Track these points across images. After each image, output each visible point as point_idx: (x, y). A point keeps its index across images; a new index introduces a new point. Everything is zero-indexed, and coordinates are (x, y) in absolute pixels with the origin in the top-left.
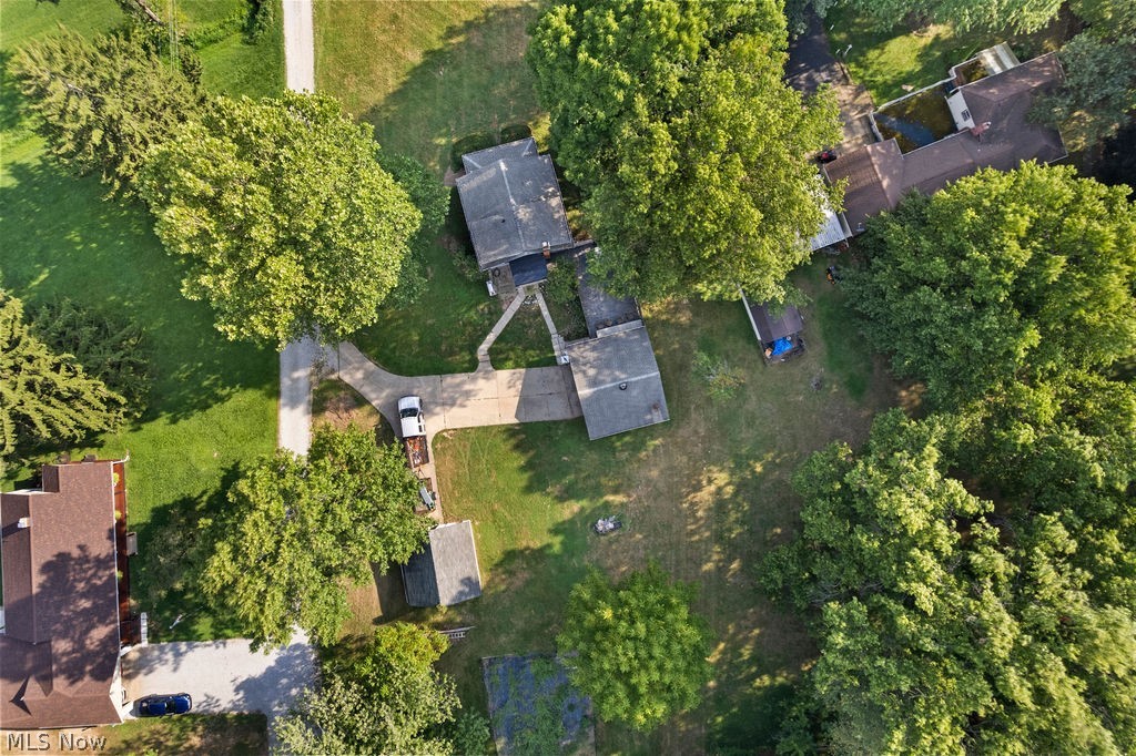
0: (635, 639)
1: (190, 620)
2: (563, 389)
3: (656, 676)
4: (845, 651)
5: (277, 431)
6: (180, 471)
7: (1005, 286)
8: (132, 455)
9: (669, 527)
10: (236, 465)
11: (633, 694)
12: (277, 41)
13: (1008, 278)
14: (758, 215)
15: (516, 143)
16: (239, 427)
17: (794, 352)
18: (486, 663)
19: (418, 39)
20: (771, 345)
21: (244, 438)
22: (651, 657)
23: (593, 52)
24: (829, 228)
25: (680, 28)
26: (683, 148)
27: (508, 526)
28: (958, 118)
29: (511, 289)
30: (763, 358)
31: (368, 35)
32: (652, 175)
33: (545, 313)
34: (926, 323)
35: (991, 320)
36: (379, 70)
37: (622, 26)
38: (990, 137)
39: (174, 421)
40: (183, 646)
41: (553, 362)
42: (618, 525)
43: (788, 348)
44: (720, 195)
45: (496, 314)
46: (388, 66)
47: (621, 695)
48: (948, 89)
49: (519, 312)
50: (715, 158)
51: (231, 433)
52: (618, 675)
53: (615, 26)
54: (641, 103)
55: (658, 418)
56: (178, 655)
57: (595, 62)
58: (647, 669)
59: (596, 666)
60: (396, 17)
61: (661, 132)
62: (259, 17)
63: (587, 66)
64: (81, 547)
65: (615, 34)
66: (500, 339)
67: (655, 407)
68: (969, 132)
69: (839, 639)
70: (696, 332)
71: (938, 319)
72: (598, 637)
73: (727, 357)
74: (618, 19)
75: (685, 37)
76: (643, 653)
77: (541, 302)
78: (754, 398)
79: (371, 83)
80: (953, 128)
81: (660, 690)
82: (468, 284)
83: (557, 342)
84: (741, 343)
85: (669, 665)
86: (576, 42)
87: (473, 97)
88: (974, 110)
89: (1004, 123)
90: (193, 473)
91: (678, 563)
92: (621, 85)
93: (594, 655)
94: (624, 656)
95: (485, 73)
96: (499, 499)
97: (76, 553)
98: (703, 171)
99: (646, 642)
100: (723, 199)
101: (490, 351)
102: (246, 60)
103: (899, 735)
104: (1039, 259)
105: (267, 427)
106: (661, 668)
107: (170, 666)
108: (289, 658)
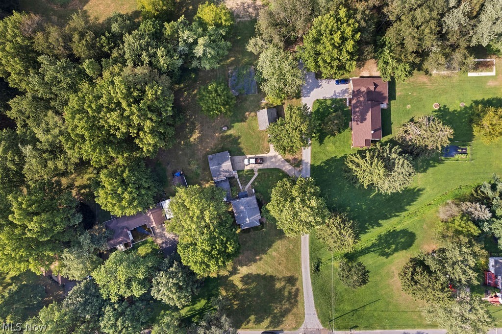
0: (216, 104)
1: (332, 104)
2: (235, 164)
3: (211, 96)
4: (168, 106)
5: (311, 154)
6: (337, 144)
7: (130, 187)
8: (350, 148)
9: (208, 127)
10: (321, 144)
11: (216, 91)
12: (312, 259)
13: (129, 189)
14: (186, 204)
15: (246, 228)
16: (321, 155)
17: (175, 173)
18: (257, 92)
19: (273, 258)
20: (181, 175)
21: (320, 152)
22: (212, 100)
23: (222, 240)
24: (166, 204)
25: (203, 243)
26: (203, 217)
27: (250, 128)
28: (130, 233)
29: (249, 190)
30: (183, 172)
31: (287, 260)
32: (210, 211)
33: (239, 184)
34: (147, 179)
35: (133, 179)
36: (284, 250)
37: (215, 246)
38: (123, 228)
39: (336, 157)
40: (334, 97)
41: (238, 171)
42: (221, 128)
43: (176, 174)
44: (194, 207)
45: (253, 184)
46: (282, 251)
47: (219, 91)
48: (133, 242)
49: (247, 184)
50: (196, 215)
51: (324, 154)
52: (220, 95)
53: (217, 245)
54: (212, 229)
55: (210, 156)
56: (335, 95)
57: (222, 237)
58: (213, 97)
59: (226, 97)
60: (279, 265)
61: (208, 220)
62: (316, 265)
63: (224, 237)
64: (358, 124)
65: (217, 243)
66: (251, 178)
67: (211, 159)
68: (128, 229)
69: (169, 109)
70: (200, 178)
71: (144, 180)
72: (225, 103)
73: (192, 172)
74: (216, 247)
75: (202, 241)
76: (214, 101)
77: (240, 186)
78: (186, 161)
79: (286, 247)
80: (132, 231)
81: (210, 92)
82: (260, 192)
83: (237, 176)
84: (189, 175)
85: (207, 98)
86: (226, 243)
87: (258, 242)
88: (127, 236)
89: (120, 231)
90: (334, 143)
91: (206, 118)
92: (216, 232)
93: (226, 99)
94: (219, 100)
95: (255, 248)
96: (253, 135)
97: (359, 123)
98: (199, 212)
99: (213, 103)
100: (194, 206)
101: (254, 174)
102: (320, 255)
103: (159, 93)
104: (123, 193)
105: (314, 156)
106: (209, 97)
107: (337, 92)
108: (307, 94)
